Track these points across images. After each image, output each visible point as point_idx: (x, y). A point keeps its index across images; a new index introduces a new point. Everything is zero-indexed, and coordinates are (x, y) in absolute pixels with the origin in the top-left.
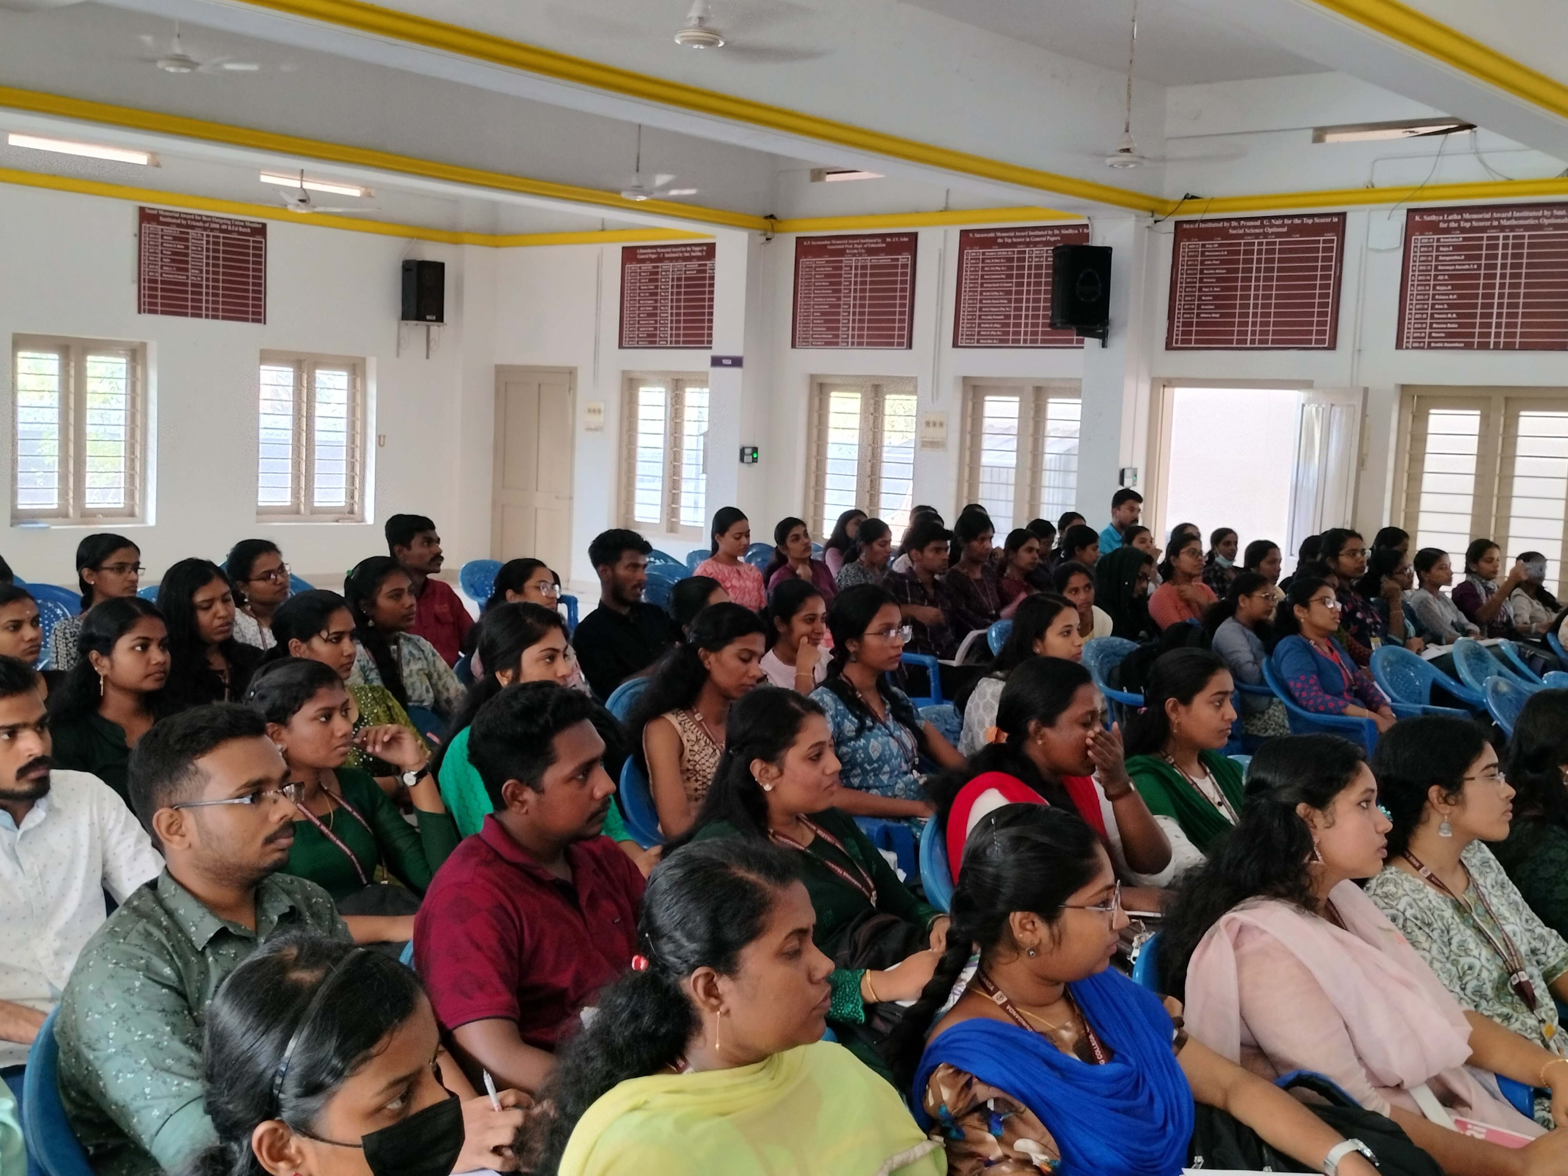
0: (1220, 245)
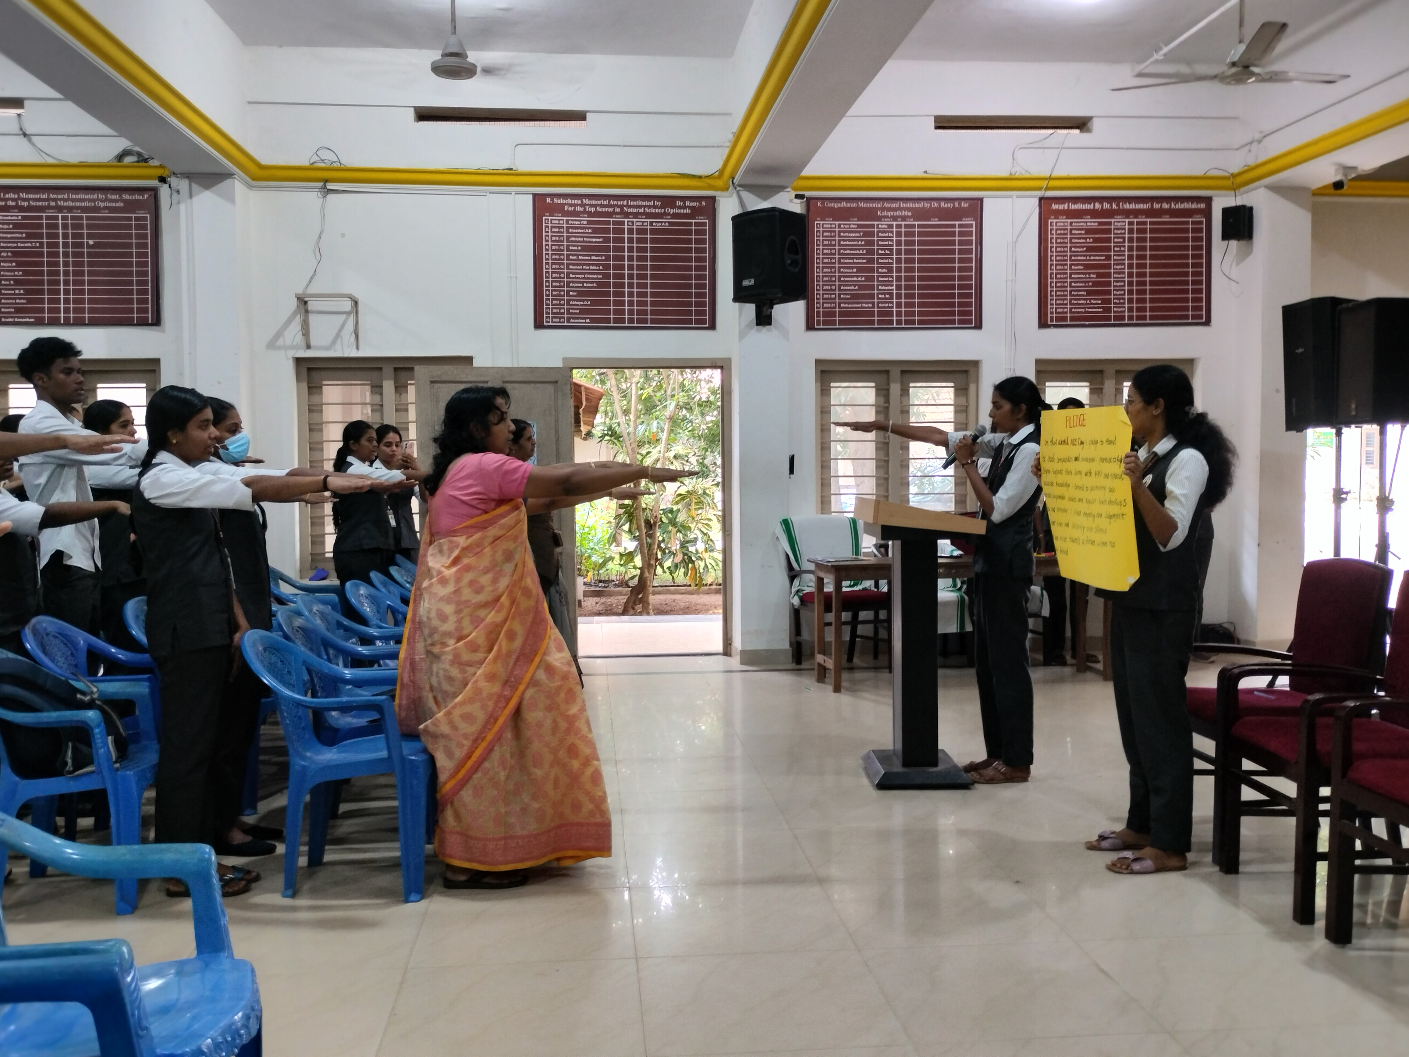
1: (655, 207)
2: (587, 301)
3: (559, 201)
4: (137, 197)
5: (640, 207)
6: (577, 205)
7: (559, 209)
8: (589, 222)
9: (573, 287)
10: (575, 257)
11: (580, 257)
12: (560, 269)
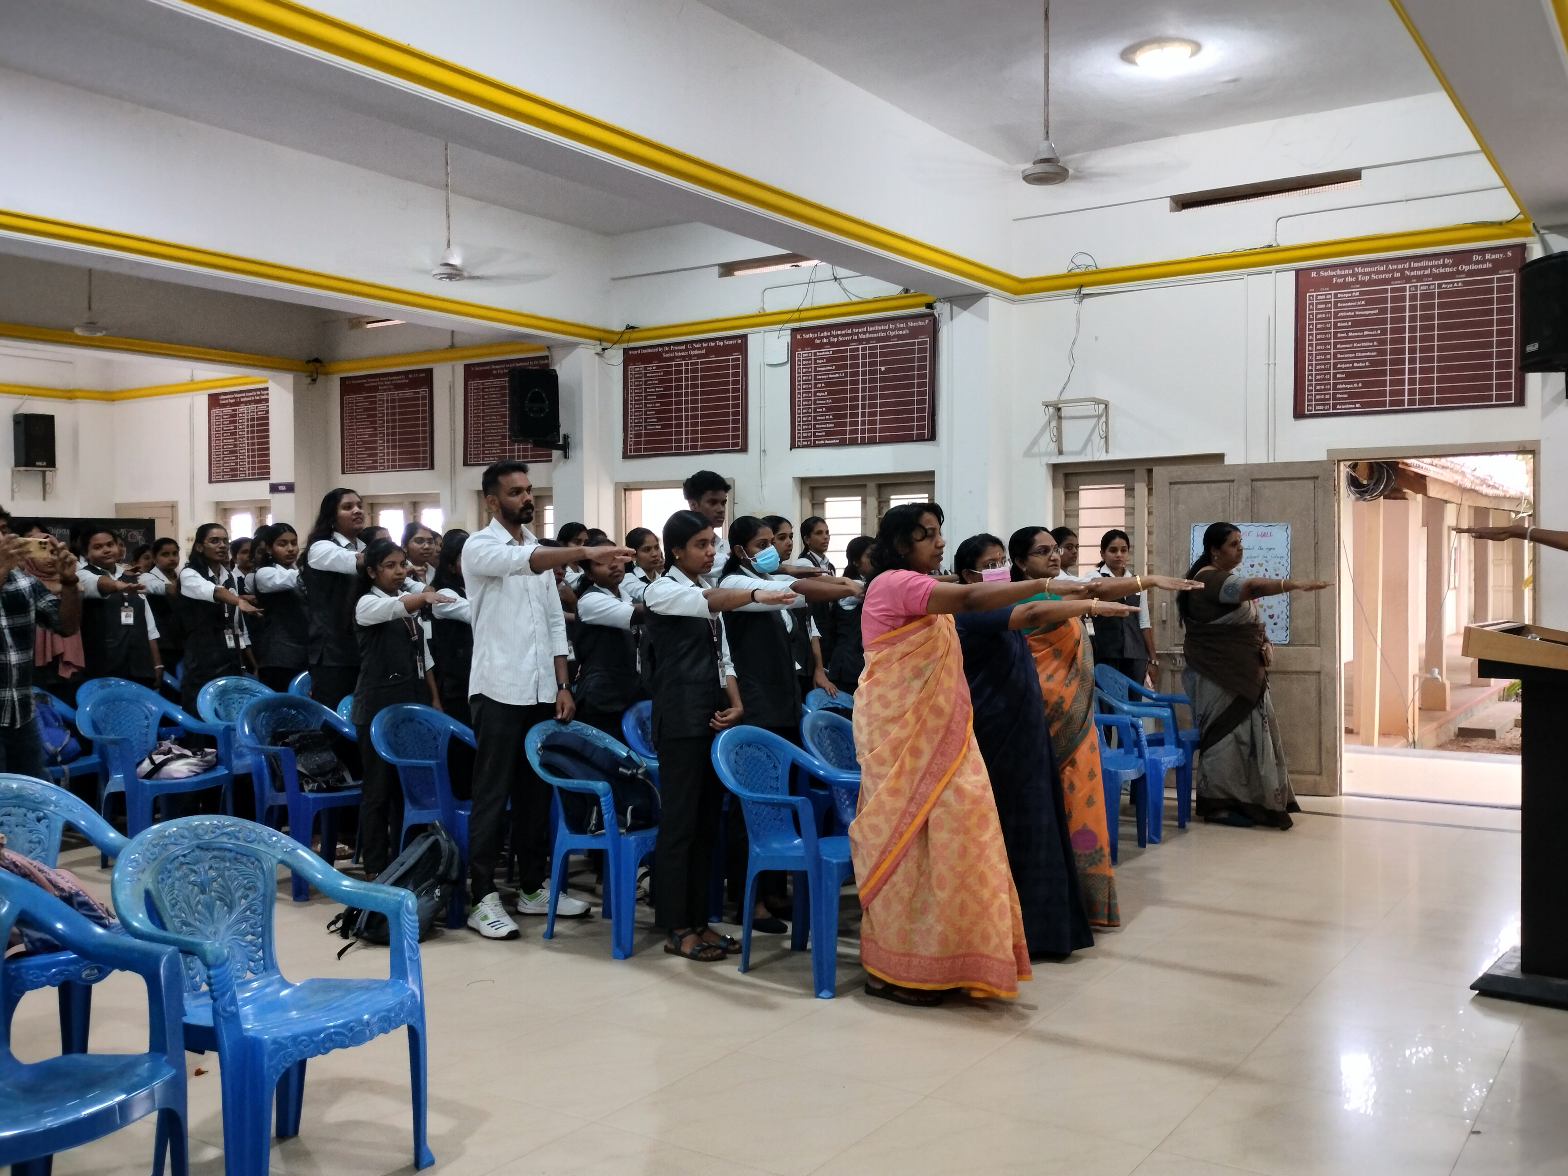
0: (658, 367)
1: (1444, 266)
2: (1358, 383)
3: (1326, 274)
4: (920, 323)
5: (1426, 268)
6: (1348, 275)
7: (1328, 283)
8: (1362, 293)
9: (1341, 368)
10: (1345, 335)
11: (1350, 334)
12: (1325, 349)
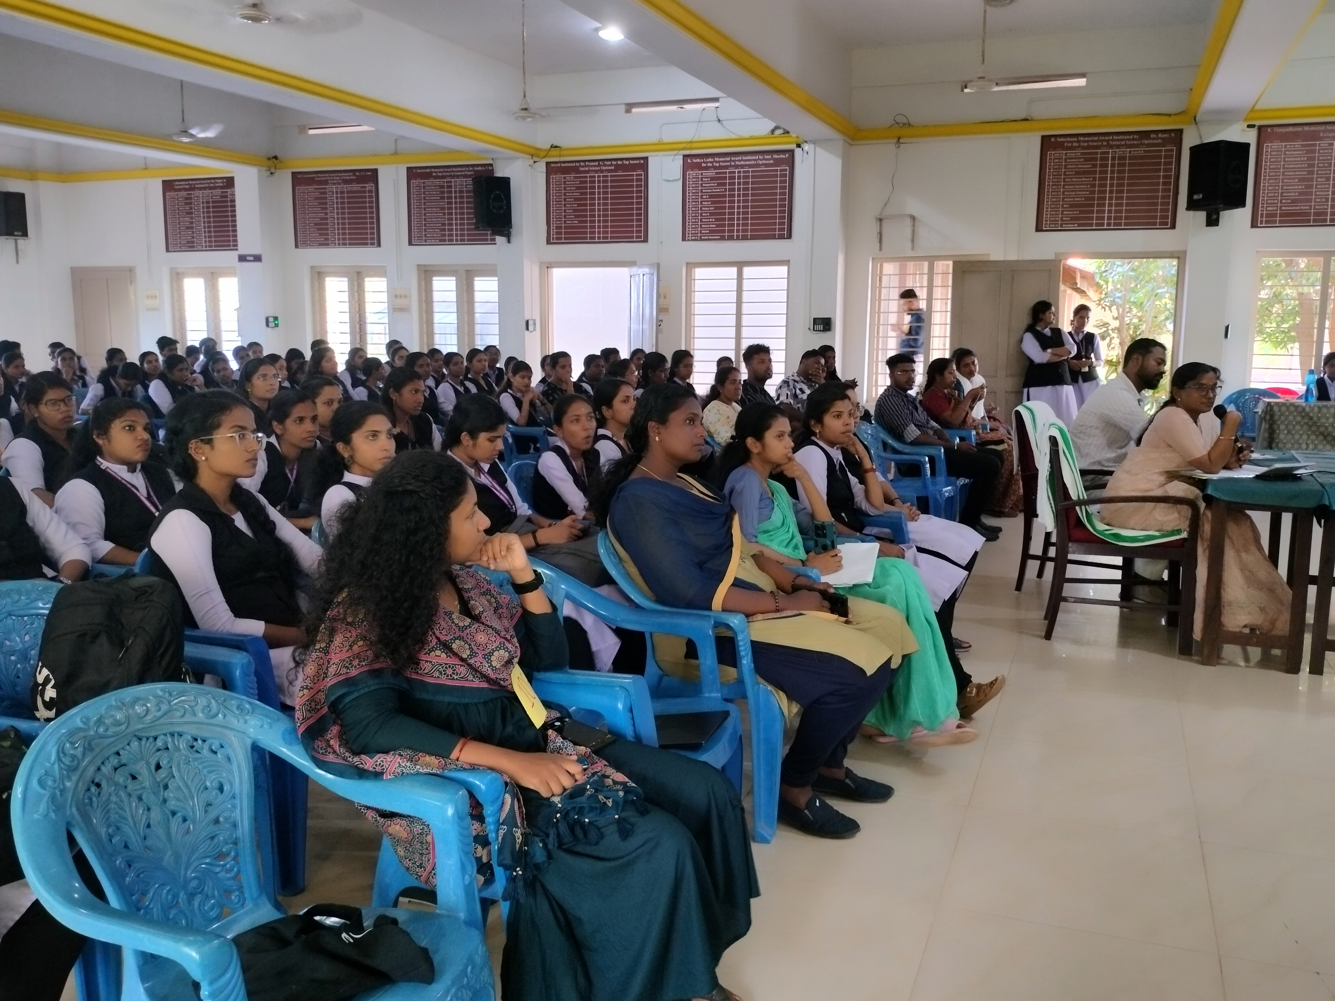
0: (575, 177)
1: (1133, 139)
2: (1077, 211)
3: (1061, 140)
4: (782, 156)
5: (1122, 140)
6: (1074, 142)
7: (1061, 146)
8: (1082, 154)
9: (1067, 201)
10: (1070, 180)
11: (1073, 180)
12: (1058, 188)
